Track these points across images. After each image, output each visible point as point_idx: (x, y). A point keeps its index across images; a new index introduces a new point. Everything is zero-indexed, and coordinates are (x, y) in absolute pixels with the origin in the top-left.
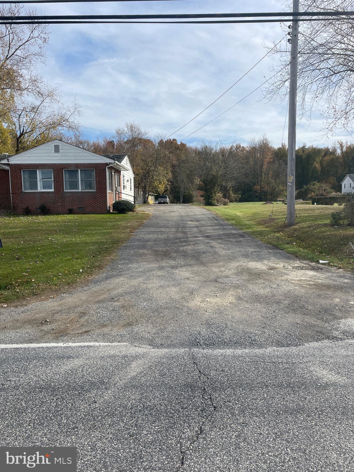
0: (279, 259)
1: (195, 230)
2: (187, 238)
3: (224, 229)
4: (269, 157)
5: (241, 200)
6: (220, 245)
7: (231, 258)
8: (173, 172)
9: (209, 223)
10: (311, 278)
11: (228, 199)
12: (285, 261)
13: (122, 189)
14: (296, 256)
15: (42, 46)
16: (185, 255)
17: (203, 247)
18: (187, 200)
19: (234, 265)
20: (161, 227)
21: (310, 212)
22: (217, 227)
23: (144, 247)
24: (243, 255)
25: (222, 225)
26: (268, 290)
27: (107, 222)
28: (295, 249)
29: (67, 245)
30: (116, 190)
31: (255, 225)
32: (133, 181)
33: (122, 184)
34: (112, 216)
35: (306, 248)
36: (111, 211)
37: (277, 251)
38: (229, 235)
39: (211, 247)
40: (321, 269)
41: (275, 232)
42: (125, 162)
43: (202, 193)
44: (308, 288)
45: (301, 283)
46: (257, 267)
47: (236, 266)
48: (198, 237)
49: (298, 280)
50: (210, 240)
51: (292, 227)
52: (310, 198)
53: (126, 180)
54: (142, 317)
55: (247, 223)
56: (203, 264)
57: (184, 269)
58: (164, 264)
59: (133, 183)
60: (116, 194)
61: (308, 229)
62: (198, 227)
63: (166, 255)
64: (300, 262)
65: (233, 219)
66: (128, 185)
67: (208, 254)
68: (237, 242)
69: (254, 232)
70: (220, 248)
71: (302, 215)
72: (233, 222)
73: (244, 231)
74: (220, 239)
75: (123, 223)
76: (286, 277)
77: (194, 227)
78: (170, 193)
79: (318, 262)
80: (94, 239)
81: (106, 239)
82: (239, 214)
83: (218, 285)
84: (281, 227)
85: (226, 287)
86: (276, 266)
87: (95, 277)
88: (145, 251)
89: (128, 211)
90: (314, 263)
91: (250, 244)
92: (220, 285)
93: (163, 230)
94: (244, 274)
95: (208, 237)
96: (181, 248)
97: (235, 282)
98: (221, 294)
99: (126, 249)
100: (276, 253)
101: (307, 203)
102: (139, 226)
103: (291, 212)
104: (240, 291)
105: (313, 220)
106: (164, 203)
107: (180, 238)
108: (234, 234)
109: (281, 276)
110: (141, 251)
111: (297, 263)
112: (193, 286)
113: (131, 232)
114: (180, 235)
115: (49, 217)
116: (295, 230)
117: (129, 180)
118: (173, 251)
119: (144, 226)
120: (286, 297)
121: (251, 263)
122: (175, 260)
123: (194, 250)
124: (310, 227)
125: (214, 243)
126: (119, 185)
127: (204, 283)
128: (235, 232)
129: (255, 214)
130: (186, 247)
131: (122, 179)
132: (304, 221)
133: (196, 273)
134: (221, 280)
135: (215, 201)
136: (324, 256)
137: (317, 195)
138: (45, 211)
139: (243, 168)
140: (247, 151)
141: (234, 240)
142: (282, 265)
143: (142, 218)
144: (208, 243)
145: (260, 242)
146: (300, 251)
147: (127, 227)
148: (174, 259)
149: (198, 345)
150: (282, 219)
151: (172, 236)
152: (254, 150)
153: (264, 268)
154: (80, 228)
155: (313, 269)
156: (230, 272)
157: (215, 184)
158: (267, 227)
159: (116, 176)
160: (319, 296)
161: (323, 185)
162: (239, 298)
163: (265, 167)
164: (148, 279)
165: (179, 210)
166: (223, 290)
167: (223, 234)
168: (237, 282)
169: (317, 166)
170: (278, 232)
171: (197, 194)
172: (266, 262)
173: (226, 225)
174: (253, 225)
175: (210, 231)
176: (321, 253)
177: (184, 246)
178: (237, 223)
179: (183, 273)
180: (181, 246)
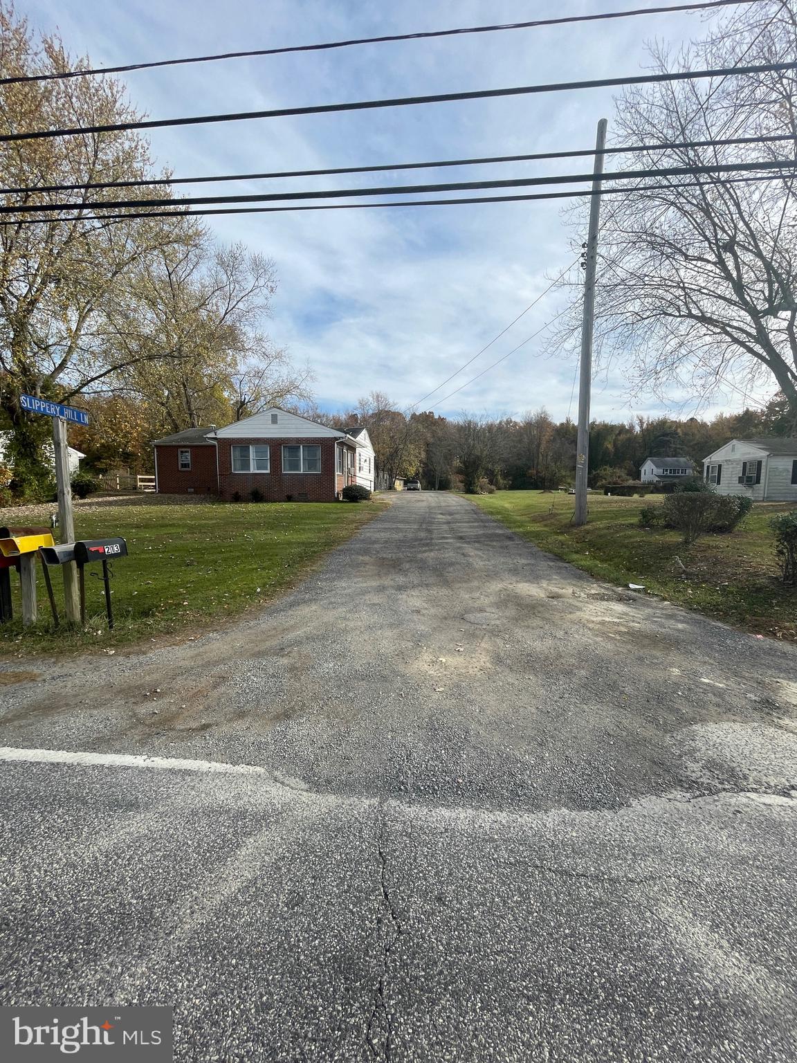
0: (565, 579)
1: (445, 527)
2: (432, 539)
3: (485, 526)
4: (547, 436)
5: (513, 487)
6: (477, 552)
7: (491, 575)
8: (427, 452)
9: (466, 517)
10: (621, 618)
11: (496, 485)
12: (574, 582)
13: (358, 471)
14: (592, 575)
15: (269, 296)
16: (422, 566)
17: (451, 554)
18: (444, 486)
19: (495, 586)
20: (399, 522)
21: (605, 505)
22: (476, 524)
23: (366, 552)
24: (510, 570)
25: (482, 521)
26: (549, 642)
27: (330, 513)
28: (588, 563)
29: (262, 546)
30: (349, 472)
31: (529, 522)
32: (372, 461)
33: (357, 465)
34: (339, 505)
35: (606, 561)
36: (341, 499)
37: (561, 564)
38: (492, 537)
39: (463, 554)
40: (634, 600)
41: (557, 534)
42: (363, 438)
43: (461, 477)
44: (619, 641)
45: (605, 629)
46: (530, 593)
47: (497, 589)
48: (447, 538)
49: (600, 623)
50: (463, 543)
51: (583, 528)
52: (601, 487)
53: (362, 460)
54: (315, 698)
55: (518, 518)
56: (446, 583)
57: (415, 593)
58: (387, 581)
59: (372, 464)
60: (348, 477)
61: (606, 531)
62: (450, 523)
63: (394, 566)
64: (599, 586)
65: (498, 513)
66: (365, 466)
67: (458, 566)
68: (502, 547)
69: (528, 533)
70: (478, 558)
71: (595, 510)
72: (499, 517)
73: (514, 530)
74: (478, 542)
75: (350, 516)
76: (578, 613)
77: (445, 523)
78: (423, 477)
79: (627, 586)
80: (303, 537)
81: (319, 538)
82: (507, 505)
83: (465, 627)
84: (565, 526)
85: (477, 632)
86: (561, 591)
87: (276, 602)
88: (366, 558)
89: (360, 499)
90: (620, 589)
91: (520, 552)
92: (467, 626)
93: (401, 526)
94: (509, 605)
95: (461, 538)
96: (420, 556)
97: (493, 622)
98: (467, 646)
99: (340, 555)
100: (560, 568)
101: (597, 493)
102: (371, 519)
103: (581, 506)
104: (499, 642)
105: (612, 518)
106: (414, 489)
107: (421, 540)
108: (499, 535)
109: (570, 613)
110: (361, 558)
111: (595, 589)
112: (423, 627)
113: (357, 528)
114: (423, 535)
115: (261, 505)
116: (588, 532)
117: (368, 460)
118: (408, 559)
119: (376, 520)
120: (583, 661)
121: (521, 585)
122: (406, 575)
123: (437, 559)
124: (608, 528)
125: (469, 549)
126: (353, 465)
127: (442, 622)
128: (500, 532)
129: (529, 506)
130: (426, 554)
131: (357, 458)
132: (600, 519)
133: (433, 601)
134: (470, 617)
135: (478, 488)
136: (636, 576)
137: (609, 483)
138: (257, 497)
139: (515, 447)
140: (520, 427)
141: (499, 544)
142: (570, 591)
143: (378, 509)
144: (459, 548)
145: (536, 549)
146: (597, 566)
147: (353, 521)
148: (404, 572)
149: (400, 789)
150: (567, 515)
151: (410, 535)
152: (529, 425)
153: (542, 594)
154: (293, 522)
155: (620, 599)
156: (487, 601)
157: (478, 466)
158: (546, 526)
159: (349, 455)
160: (641, 659)
161: (617, 470)
162: (498, 660)
163: (543, 447)
164: (355, 609)
165: (430, 499)
166: (472, 636)
167: (484, 535)
168: (498, 622)
169: (609, 446)
170: (562, 533)
171: (455, 479)
172: (544, 584)
173: (488, 521)
174: (526, 522)
175: (466, 529)
176: (629, 570)
177: (425, 552)
178: (504, 519)
179: (414, 600)
180: (420, 552)
